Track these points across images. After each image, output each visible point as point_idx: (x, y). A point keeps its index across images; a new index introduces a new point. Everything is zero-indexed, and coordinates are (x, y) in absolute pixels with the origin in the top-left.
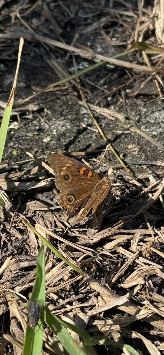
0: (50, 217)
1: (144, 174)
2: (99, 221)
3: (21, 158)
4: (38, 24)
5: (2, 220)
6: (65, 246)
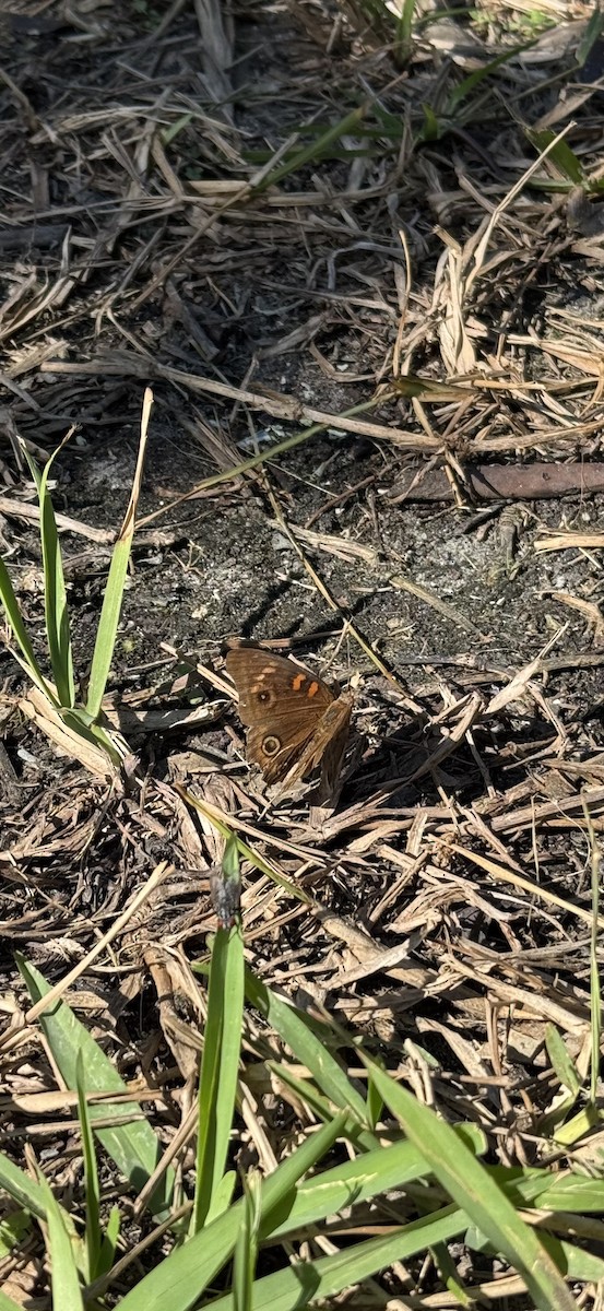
0: (227, 787)
1: (429, 685)
2: (335, 792)
3: (143, 657)
4: (158, 334)
5: (120, 795)
6: (264, 847)
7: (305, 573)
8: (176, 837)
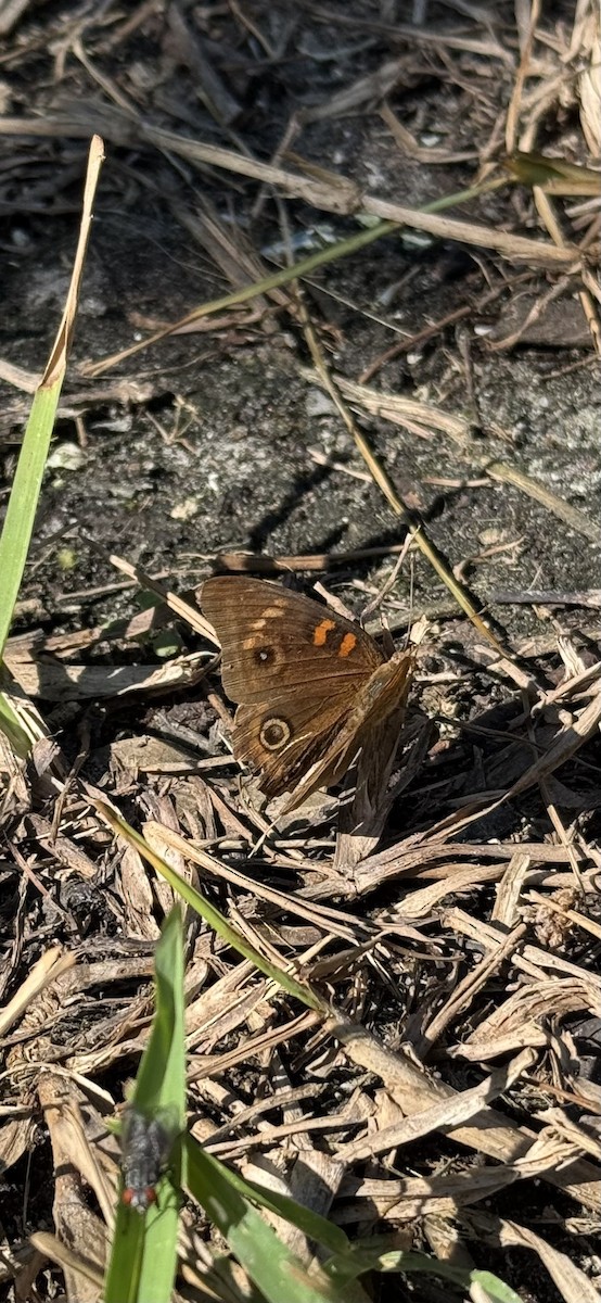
0: (201, 800)
1: (541, 637)
2: (379, 812)
3: (89, 577)
4: (151, 83)
5: (23, 807)
6: (255, 904)
7: (355, 453)
8: (111, 880)
